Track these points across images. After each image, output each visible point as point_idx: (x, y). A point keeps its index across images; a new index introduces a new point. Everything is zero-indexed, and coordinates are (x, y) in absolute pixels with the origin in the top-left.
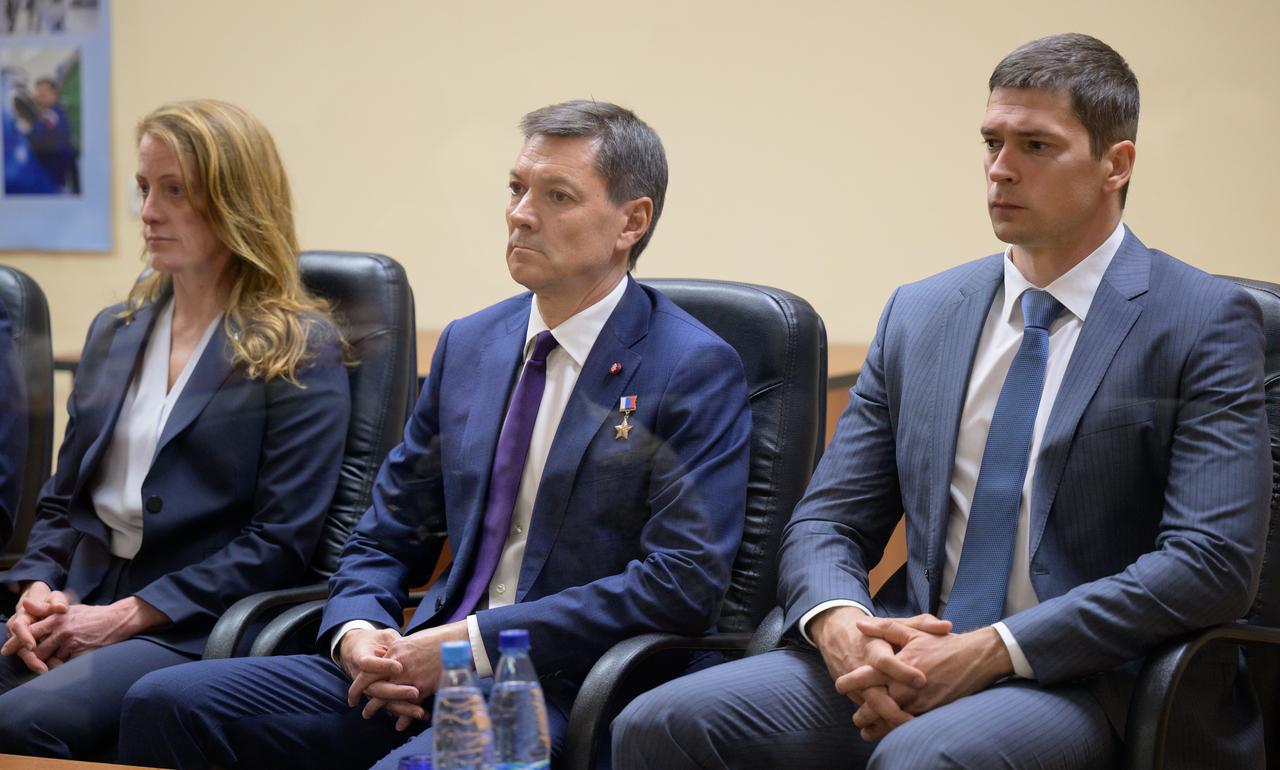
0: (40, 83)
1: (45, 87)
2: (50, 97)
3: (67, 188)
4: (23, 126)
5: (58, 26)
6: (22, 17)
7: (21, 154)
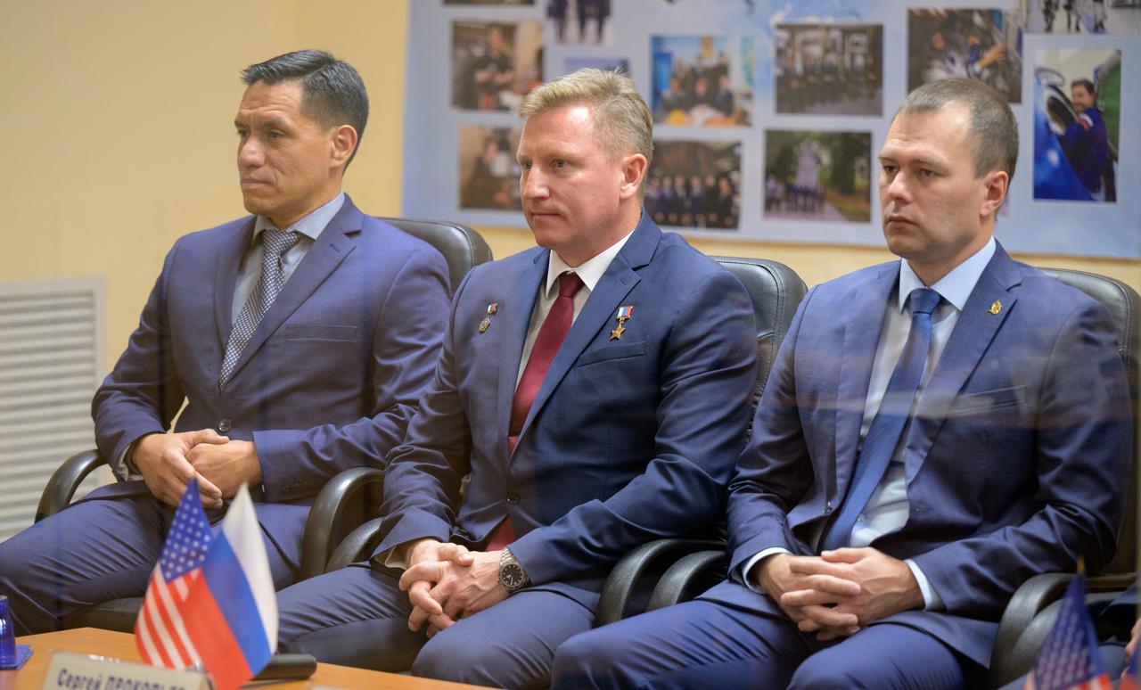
0: (1075, 84)
1: (1082, 89)
2: (1087, 100)
3: (1102, 195)
4: (1057, 128)
5: (1098, 27)
6: (1061, 16)
7: (1053, 157)
